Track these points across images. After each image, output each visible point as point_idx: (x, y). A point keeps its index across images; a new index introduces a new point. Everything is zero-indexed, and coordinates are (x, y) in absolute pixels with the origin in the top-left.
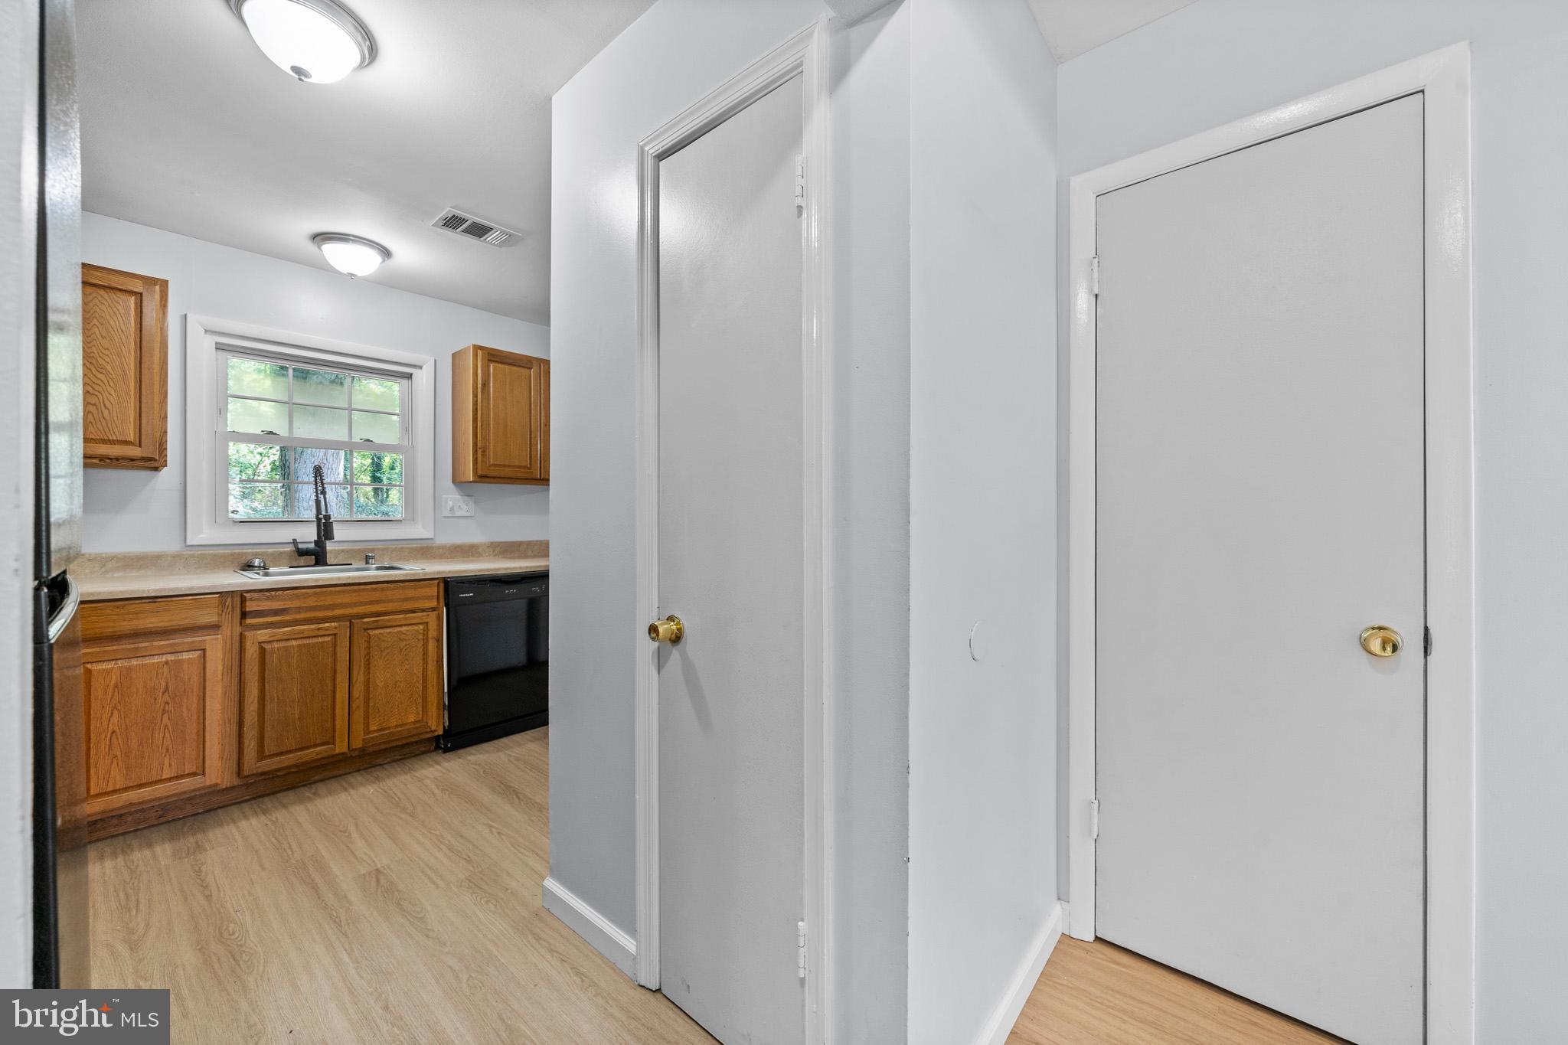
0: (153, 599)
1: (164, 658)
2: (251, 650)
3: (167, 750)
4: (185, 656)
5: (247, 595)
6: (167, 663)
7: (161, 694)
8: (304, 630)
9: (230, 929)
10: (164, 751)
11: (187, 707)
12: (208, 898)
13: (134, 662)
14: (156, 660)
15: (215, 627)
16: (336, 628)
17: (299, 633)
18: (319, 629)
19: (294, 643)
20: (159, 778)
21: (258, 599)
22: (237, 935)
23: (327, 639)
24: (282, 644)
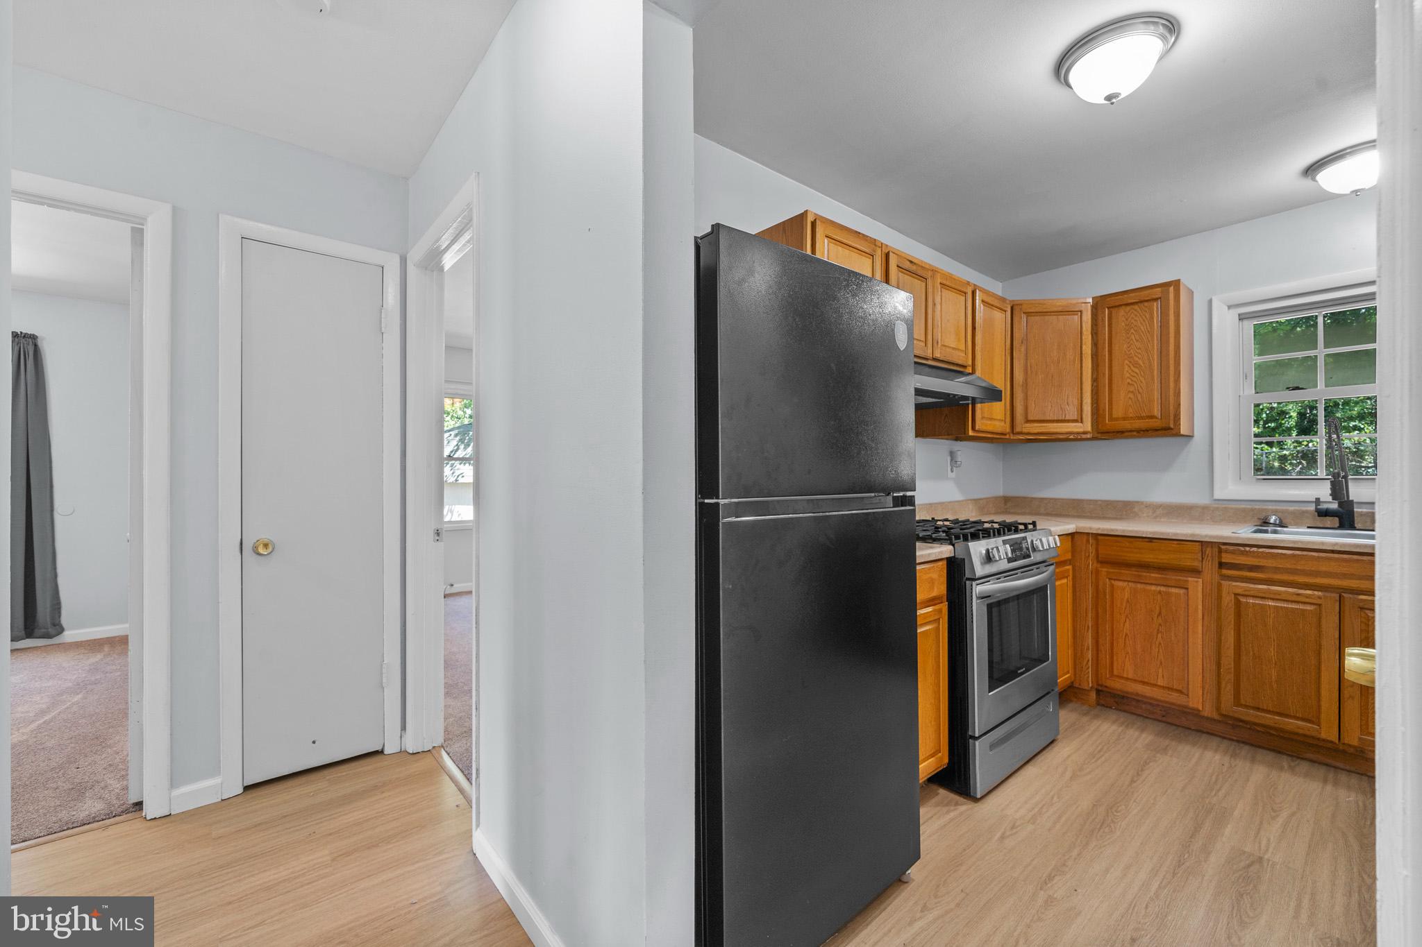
0: (1151, 540)
1: (1159, 588)
2: (1228, 600)
3: (1161, 663)
4: (1174, 590)
5: (1223, 547)
6: (1160, 592)
7: (1156, 616)
8: (1281, 591)
9: (1120, 808)
10: (1159, 663)
11: (1175, 633)
12: (1132, 781)
13: (1139, 586)
14: (1153, 588)
15: (1196, 572)
16: (1320, 598)
17: (1275, 594)
18: (1298, 594)
19: (1271, 603)
20: (1155, 682)
21: (1233, 552)
22: (1119, 814)
23: (1308, 608)
24: (1258, 601)
